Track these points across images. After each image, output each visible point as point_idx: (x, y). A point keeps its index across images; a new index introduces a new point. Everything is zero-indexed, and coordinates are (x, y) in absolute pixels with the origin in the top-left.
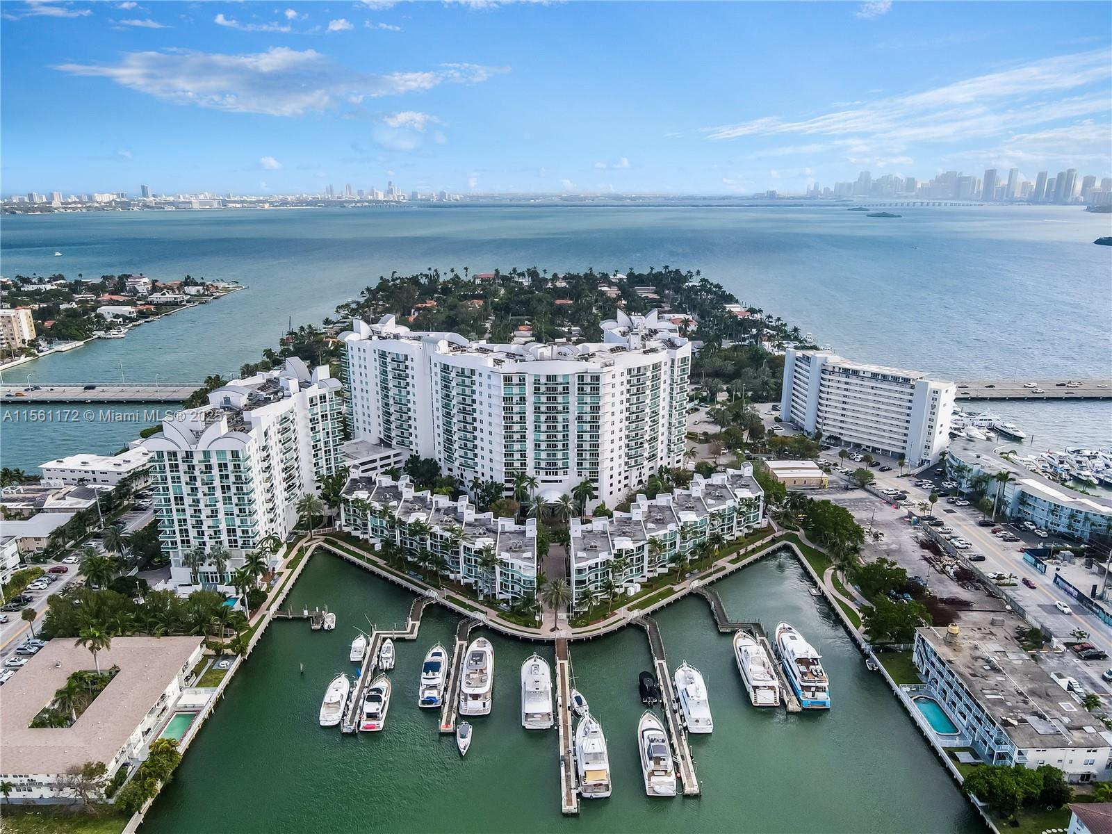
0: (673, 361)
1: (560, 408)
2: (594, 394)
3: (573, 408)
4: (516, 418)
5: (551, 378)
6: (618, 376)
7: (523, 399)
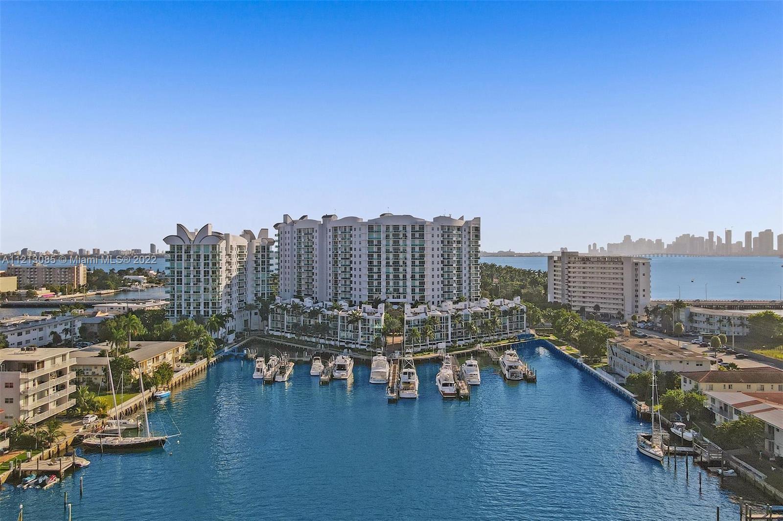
1: (402, 250)
2: (421, 238)
3: (409, 249)
4: (375, 256)
5: (396, 228)
6: (436, 229)
7: (379, 242)
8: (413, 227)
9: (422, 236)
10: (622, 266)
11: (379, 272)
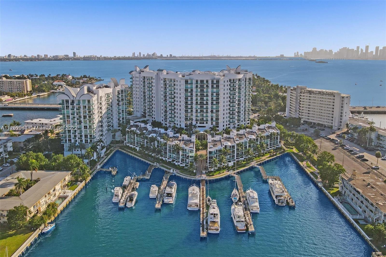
0: (246, 79)
1: (205, 95)
2: (217, 88)
3: (210, 94)
4: (189, 98)
5: (202, 81)
6: (226, 82)
7: (192, 90)
8: (212, 81)
9: (218, 87)
10: (334, 98)
11: (192, 108)
